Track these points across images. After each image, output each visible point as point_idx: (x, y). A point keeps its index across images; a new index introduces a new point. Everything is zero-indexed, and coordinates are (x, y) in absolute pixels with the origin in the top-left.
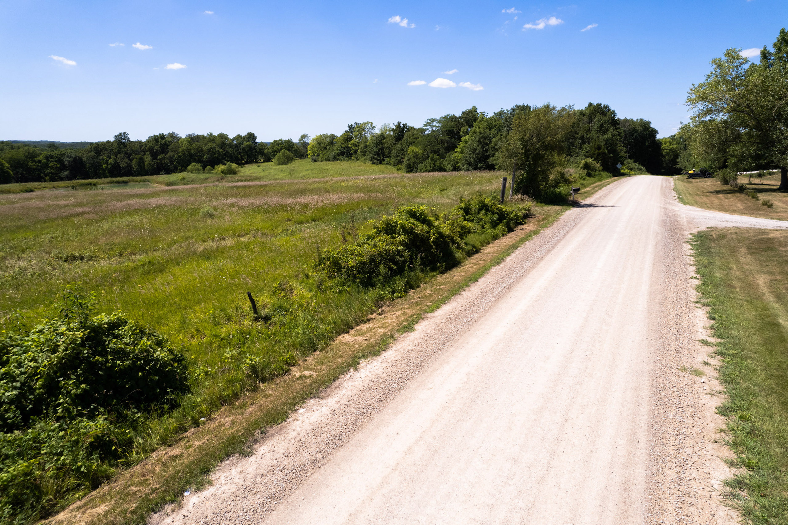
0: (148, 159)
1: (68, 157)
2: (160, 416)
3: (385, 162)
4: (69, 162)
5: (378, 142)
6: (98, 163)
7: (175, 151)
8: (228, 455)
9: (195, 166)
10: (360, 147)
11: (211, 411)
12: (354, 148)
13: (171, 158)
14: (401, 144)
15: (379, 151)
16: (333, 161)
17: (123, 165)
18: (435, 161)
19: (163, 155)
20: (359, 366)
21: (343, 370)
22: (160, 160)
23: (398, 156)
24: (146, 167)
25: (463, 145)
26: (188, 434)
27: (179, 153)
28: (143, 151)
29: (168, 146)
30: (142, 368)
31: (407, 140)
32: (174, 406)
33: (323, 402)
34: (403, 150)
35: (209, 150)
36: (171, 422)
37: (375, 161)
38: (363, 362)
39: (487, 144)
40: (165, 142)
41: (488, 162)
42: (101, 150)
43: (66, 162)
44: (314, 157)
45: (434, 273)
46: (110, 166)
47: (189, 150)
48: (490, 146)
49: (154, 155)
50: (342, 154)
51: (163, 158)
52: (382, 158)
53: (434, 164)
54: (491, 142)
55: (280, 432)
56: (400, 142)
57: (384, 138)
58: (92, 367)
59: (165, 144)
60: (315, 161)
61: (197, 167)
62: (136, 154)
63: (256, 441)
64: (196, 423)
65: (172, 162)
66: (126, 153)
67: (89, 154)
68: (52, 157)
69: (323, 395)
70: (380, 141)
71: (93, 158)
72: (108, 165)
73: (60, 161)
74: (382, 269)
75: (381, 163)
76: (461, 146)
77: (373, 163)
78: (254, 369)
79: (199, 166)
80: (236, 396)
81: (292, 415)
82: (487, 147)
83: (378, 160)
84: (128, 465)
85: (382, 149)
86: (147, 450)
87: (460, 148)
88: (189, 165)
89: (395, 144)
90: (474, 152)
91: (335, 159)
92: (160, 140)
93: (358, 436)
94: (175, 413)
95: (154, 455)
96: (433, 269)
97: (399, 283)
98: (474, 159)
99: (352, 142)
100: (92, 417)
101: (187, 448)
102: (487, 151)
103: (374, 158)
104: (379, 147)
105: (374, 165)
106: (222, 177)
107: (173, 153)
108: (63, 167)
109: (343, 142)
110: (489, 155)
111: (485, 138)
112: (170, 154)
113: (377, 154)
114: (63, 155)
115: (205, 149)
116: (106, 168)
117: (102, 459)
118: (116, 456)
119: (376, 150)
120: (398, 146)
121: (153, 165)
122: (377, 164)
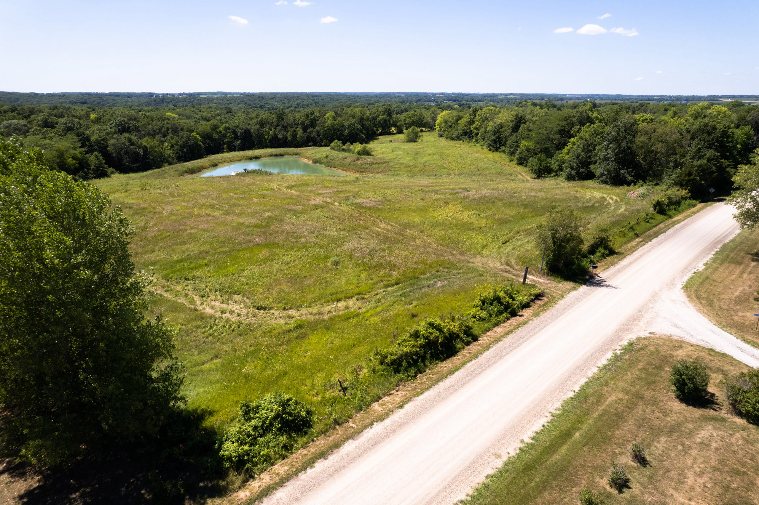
0: (300, 131)
1: (240, 128)
2: (301, 437)
3: (500, 150)
4: (241, 133)
5: (496, 130)
6: (262, 134)
7: (322, 126)
8: (320, 458)
9: (337, 143)
10: (480, 131)
11: (318, 436)
12: (475, 131)
13: (318, 132)
14: (516, 136)
15: (497, 138)
16: (456, 140)
17: (280, 136)
18: (542, 161)
19: (312, 129)
20: (373, 426)
21: (366, 427)
22: (309, 133)
23: (511, 148)
24: (298, 139)
25: (571, 146)
26: (310, 444)
27: (325, 127)
28: (295, 124)
29: (316, 120)
30: (297, 419)
31: (522, 132)
32: (306, 433)
33: (355, 442)
34: (517, 142)
35: (349, 126)
36: (305, 440)
37: (492, 148)
38: (375, 423)
39: (591, 151)
40: (314, 117)
41: (590, 168)
42: (265, 122)
43: (239, 133)
44: (441, 133)
45: (437, 362)
46: (270, 137)
47: (333, 125)
48: (593, 153)
49: (305, 129)
50: (465, 133)
51: (313, 132)
52: (498, 146)
53: (540, 164)
54: (594, 149)
55: (337, 452)
56: (515, 134)
57: (502, 127)
58: (282, 418)
59: (314, 119)
60: (441, 136)
61: (338, 144)
62: (291, 127)
63: (329, 454)
64: (313, 441)
65: (319, 135)
66: (283, 126)
67: (256, 127)
68: (229, 129)
69: (355, 438)
70: (498, 130)
71: (258, 130)
72: (269, 136)
73: (235, 132)
74: (404, 363)
75: (497, 151)
76: (568, 147)
77: (490, 150)
78: (335, 420)
79: (340, 143)
80: (327, 431)
81: (343, 446)
82: (590, 154)
83: (494, 148)
84: (292, 453)
85: (499, 137)
86: (298, 449)
87: (568, 150)
88: (332, 142)
89: (512, 135)
90: (578, 157)
91: (458, 138)
92: (310, 115)
93: (360, 459)
94: (307, 436)
95: (299, 451)
96: (437, 359)
97: (413, 371)
98: (577, 164)
99: (474, 125)
100: (282, 435)
101: (309, 452)
102: (590, 157)
103: (491, 145)
104: (497, 136)
105: (490, 152)
106: (358, 158)
107: (320, 127)
108: (236, 137)
109: (466, 124)
110: (592, 162)
111: (589, 145)
112: (317, 128)
113: (495, 141)
114: (237, 127)
115: (346, 124)
116: (268, 138)
117: (285, 451)
118: (289, 450)
119: (494, 138)
120: (513, 138)
121: (304, 137)
122: (493, 152)
